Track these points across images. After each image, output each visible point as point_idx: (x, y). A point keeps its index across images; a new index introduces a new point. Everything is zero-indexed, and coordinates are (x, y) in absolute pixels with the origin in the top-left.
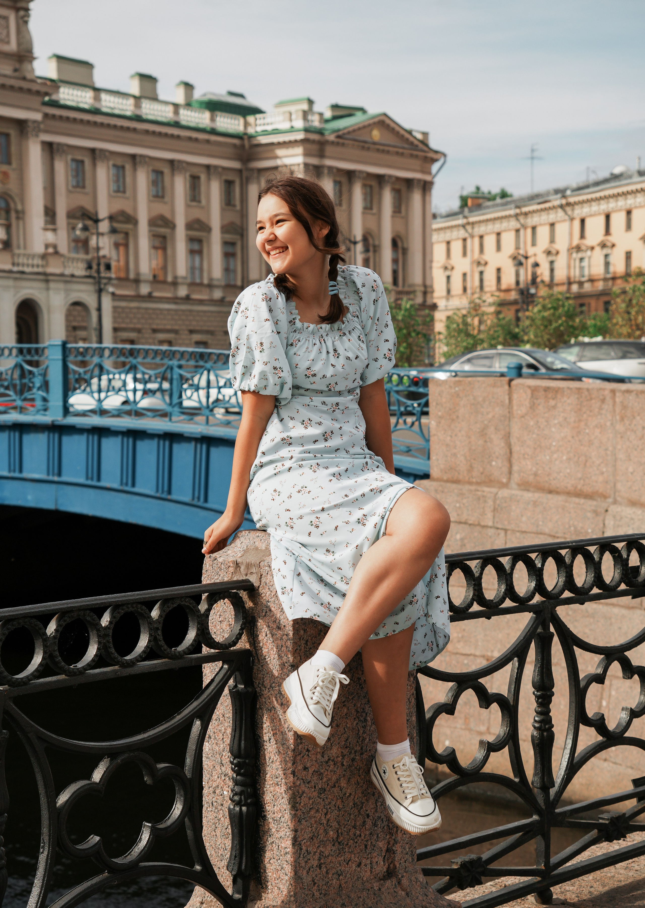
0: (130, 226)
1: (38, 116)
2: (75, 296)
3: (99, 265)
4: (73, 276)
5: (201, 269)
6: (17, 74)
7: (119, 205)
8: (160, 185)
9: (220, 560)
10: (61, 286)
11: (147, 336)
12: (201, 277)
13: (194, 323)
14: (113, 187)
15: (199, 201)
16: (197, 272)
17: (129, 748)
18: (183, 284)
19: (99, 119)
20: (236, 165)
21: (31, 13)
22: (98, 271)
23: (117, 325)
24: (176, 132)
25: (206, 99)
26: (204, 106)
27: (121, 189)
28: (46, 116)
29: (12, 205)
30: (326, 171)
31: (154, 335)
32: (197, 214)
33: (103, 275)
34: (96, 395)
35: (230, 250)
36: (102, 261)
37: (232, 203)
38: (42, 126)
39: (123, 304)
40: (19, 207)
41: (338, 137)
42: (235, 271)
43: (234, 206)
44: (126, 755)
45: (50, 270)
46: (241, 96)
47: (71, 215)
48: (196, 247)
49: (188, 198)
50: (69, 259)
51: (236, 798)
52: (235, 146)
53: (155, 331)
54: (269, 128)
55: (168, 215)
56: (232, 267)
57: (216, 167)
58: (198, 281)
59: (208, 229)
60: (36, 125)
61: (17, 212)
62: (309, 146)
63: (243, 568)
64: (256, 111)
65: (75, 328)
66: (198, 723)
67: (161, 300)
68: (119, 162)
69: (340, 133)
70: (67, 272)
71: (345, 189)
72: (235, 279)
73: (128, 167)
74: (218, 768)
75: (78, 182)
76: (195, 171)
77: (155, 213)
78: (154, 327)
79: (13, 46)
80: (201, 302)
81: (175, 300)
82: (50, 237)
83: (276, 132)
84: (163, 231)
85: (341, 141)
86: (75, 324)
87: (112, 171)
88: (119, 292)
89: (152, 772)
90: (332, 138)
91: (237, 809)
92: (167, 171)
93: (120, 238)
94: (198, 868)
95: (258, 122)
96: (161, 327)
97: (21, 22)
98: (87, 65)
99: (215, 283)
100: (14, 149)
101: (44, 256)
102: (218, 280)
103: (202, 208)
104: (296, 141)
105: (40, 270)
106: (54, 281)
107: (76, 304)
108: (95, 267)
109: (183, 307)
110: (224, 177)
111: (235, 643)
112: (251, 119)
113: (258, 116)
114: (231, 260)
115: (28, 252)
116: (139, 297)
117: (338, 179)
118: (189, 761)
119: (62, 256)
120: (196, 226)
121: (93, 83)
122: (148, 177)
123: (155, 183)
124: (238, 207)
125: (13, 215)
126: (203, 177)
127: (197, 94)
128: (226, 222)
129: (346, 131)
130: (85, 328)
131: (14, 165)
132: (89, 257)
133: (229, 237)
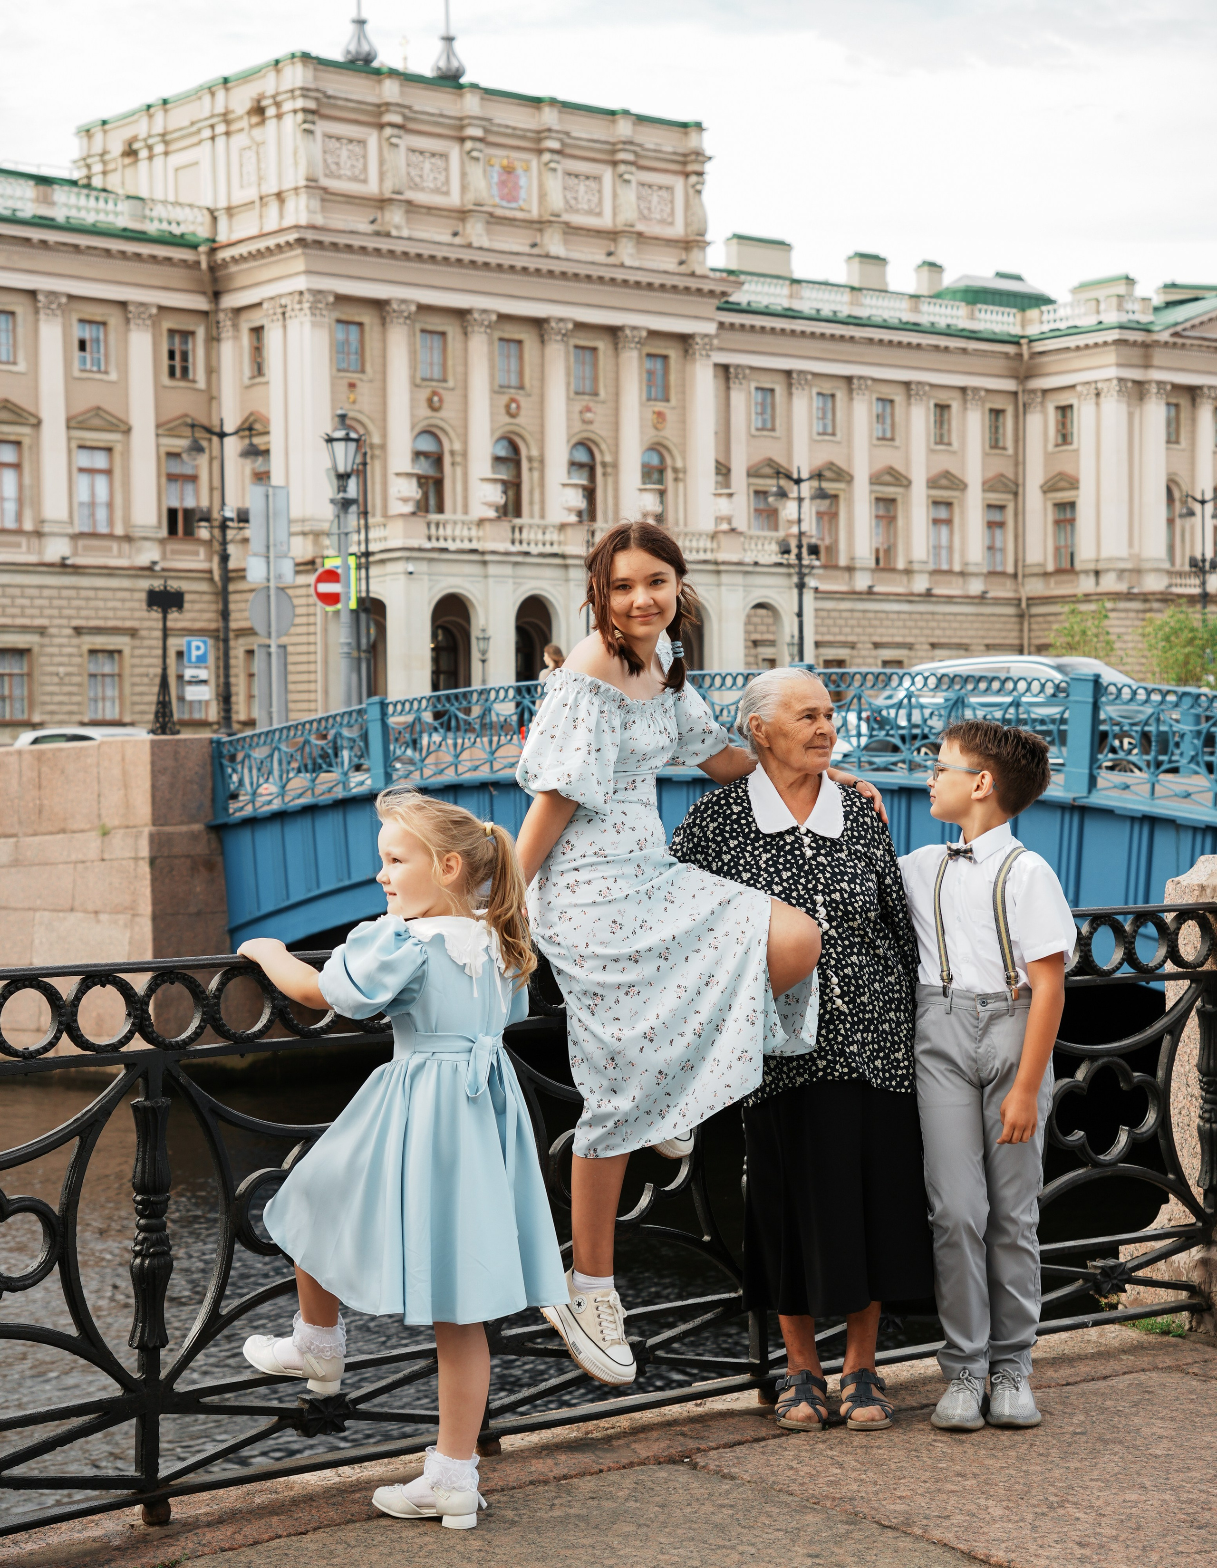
0: (842, 485)
1: (711, 328)
2: (759, 596)
3: (800, 547)
4: (756, 564)
5: (950, 548)
6: (683, 269)
7: (825, 455)
8: (888, 421)
9: (1184, 883)
10: (739, 579)
11: (864, 653)
12: (950, 561)
13: (938, 632)
14: (818, 427)
15: (949, 444)
16: (944, 553)
17: (1108, 1053)
18: (921, 572)
19: (798, 326)
20: (1009, 385)
21: (707, 177)
22: (799, 557)
23: (819, 638)
24: (915, 338)
25: (962, 284)
26: (959, 296)
27: (830, 430)
28: (721, 325)
29: (669, 461)
30: (1154, 389)
31: (874, 653)
32: (945, 463)
33: (805, 562)
34: (854, 741)
35: (996, 517)
36: (805, 541)
37: (1001, 444)
38: (715, 342)
39: (829, 605)
40: (679, 464)
41: (1176, 334)
42: (1003, 550)
43: (1004, 448)
44: (1105, 1060)
45: (721, 557)
46: (1018, 278)
47: (753, 473)
48: (943, 514)
49: (932, 439)
50: (751, 538)
51: (1207, 1115)
52: (1006, 355)
53: (877, 645)
54: (1062, 325)
55: (899, 467)
56: (998, 544)
57: (976, 390)
58: (945, 567)
59: (961, 486)
60: (707, 340)
61: (675, 470)
62: (1125, 350)
63: (1208, 891)
64: (1040, 301)
65: (755, 643)
66: (1167, 1038)
67: (887, 597)
68: (827, 387)
69: (1179, 328)
70: (749, 558)
71: (1184, 415)
72: (1004, 563)
73: (840, 395)
74: (1183, 1089)
75: (764, 421)
76: (943, 397)
77: (880, 465)
78: (877, 639)
79: (678, 230)
80: (949, 599)
81: (909, 598)
82: (724, 506)
83: (1074, 331)
84: (890, 491)
85: (1180, 341)
86: (756, 637)
87: (817, 402)
88: (823, 587)
89: (1128, 1079)
90: (1165, 336)
91: (1208, 1126)
92: (899, 398)
93: (824, 505)
94: (1171, 1176)
95: (1045, 317)
96: (885, 639)
97: (691, 191)
98: (782, 245)
99: (972, 569)
100: (673, 378)
101: (714, 536)
102: (976, 564)
103: (954, 453)
104: (1105, 343)
105: (709, 556)
106: (727, 571)
107: (760, 606)
108: (794, 551)
109: (922, 608)
110: (989, 405)
111: (1202, 964)
112: (1033, 313)
113: (1044, 308)
114: (998, 532)
115: (691, 528)
116: (854, 595)
117: (1173, 401)
118: (1160, 1073)
119: (741, 533)
120: (944, 482)
121: (791, 272)
122: (870, 410)
123: (880, 418)
124: (1010, 451)
125: (669, 475)
126: (955, 406)
127: (949, 279)
128: (990, 474)
129: (1188, 325)
130: (772, 643)
131: (673, 401)
132: (781, 534)
133: (995, 498)
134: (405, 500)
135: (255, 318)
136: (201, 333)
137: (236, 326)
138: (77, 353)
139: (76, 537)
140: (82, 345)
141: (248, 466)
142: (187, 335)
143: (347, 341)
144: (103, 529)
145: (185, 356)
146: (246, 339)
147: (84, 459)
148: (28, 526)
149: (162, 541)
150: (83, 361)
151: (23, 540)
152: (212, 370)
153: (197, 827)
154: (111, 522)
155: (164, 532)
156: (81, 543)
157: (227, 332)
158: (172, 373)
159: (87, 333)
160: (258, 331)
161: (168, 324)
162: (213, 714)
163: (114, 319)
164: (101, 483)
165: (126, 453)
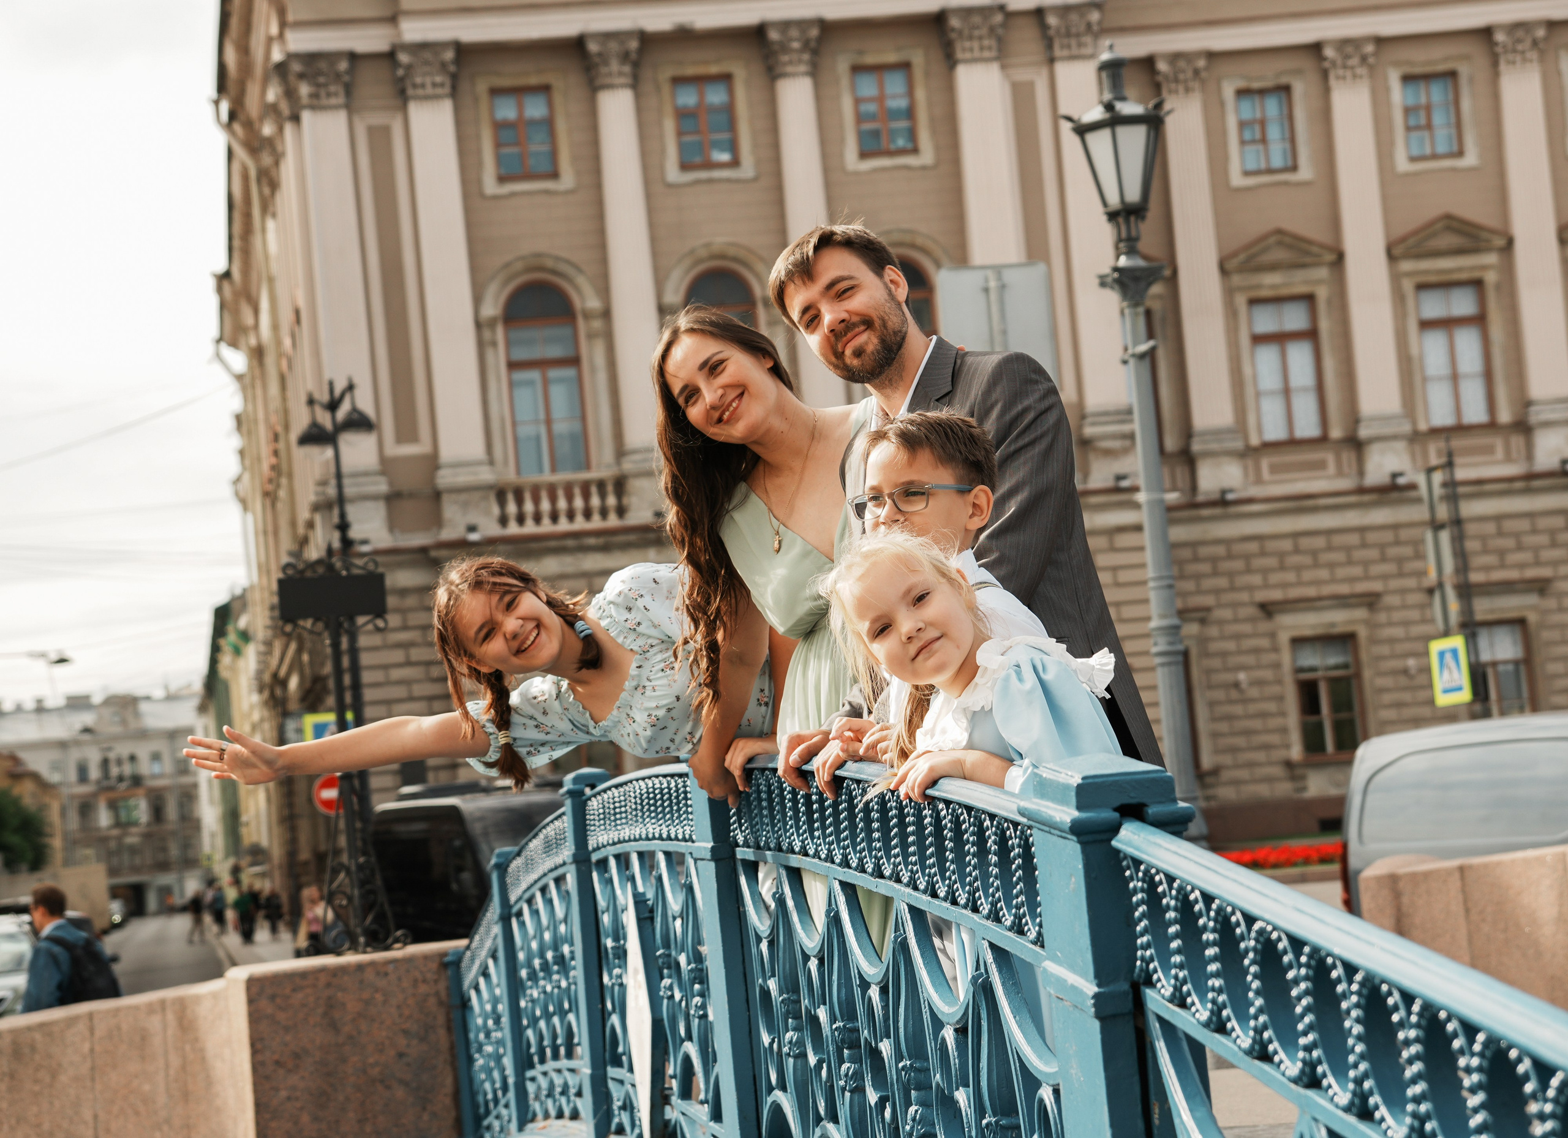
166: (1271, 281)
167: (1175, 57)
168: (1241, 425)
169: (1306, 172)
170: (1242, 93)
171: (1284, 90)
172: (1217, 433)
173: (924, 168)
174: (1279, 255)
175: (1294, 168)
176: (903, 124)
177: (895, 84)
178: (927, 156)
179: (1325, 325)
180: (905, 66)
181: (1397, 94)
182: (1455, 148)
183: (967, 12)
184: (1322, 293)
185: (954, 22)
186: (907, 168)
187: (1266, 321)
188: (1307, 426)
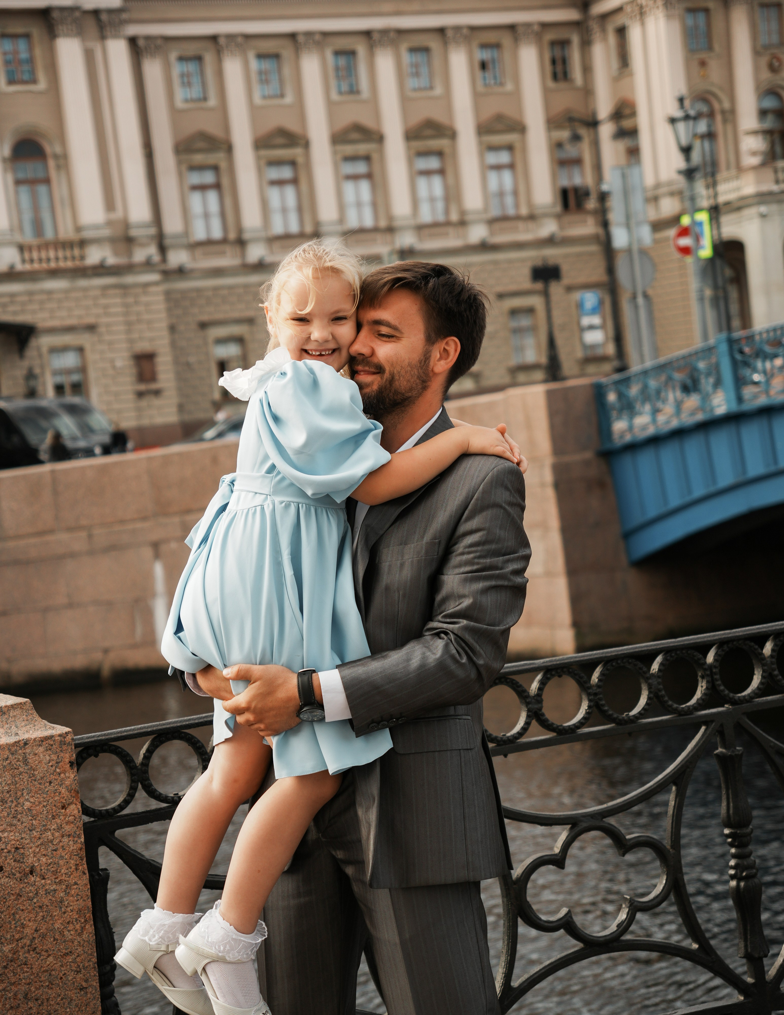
134: (754, 154)
135: (619, 20)
136: (575, 40)
137: (604, 30)
138: (479, 73)
139: (492, 222)
140: (483, 66)
141: (621, 145)
142: (564, 44)
143: (696, 27)
144: (511, 211)
145: (564, 61)
146: (612, 39)
147: (493, 158)
148: (454, 217)
149: (558, 217)
150: (484, 78)
151: (451, 230)
152: (587, 69)
153: (588, 455)
154: (517, 205)
155: (558, 208)
156: (497, 226)
157: (597, 35)
158: (555, 77)
159: (486, 55)
160: (622, 32)
161: (549, 36)
162: (610, 349)
163: (506, 40)
164: (507, 176)
165: (524, 150)
166: (199, 158)
167: (148, 38)
168: (186, 233)
169: (212, 102)
170: (181, 59)
171: (199, 59)
172: (176, 236)
173: (40, 93)
174: (201, 144)
175: (205, 99)
176: (26, 68)
177: (22, 45)
178: (42, 85)
179: (225, 182)
180: (27, 36)
181: (254, 64)
182: (279, 92)
183: (62, 9)
184: (223, 165)
185: (55, 15)
186: (31, 92)
187: (196, 178)
188: (217, 233)
